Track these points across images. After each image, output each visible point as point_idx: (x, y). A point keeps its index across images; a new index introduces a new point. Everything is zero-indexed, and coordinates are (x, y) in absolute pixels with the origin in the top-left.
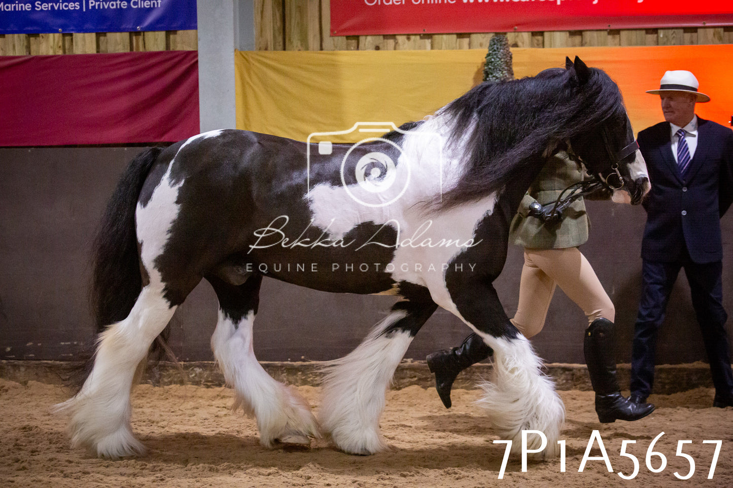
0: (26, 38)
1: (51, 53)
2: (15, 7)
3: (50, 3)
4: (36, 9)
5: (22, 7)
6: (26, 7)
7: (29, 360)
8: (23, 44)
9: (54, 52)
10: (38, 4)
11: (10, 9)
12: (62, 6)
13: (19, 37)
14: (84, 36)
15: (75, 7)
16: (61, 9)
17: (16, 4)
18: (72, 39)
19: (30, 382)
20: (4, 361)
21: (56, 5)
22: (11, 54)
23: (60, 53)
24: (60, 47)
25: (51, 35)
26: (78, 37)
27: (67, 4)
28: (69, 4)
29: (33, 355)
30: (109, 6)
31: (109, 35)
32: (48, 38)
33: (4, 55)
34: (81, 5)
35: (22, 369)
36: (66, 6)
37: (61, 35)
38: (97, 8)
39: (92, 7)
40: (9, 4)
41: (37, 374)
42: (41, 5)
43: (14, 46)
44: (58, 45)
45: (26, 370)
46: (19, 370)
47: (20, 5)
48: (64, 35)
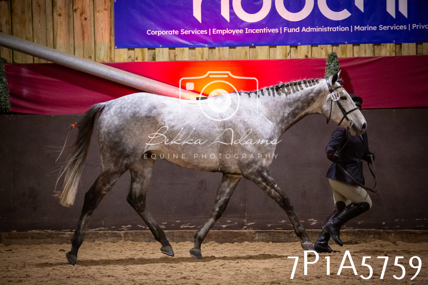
0: (373, 45)
1: (388, 55)
2: (366, 28)
3: (388, 26)
4: (380, 29)
5: (371, 28)
6: (374, 28)
7: (397, 229)
8: (371, 50)
9: (390, 54)
10: (381, 26)
11: (363, 30)
12: (396, 28)
13: (369, 45)
14: (409, 45)
15: (404, 28)
16: (395, 29)
17: (368, 26)
18: (401, 47)
19: (398, 242)
20: (382, 230)
21: (392, 27)
22: (363, 55)
23: (394, 55)
24: (394, 51)
25: (388, 44)
26: (405, 45)
27: (399, 26)
28: (400, 26)
29: (399, 226)
30: (425, 27)
31: (424, 44)
32: (387, 46)
33: (359, 56)
34: (408, 27)
35: (393, 235)
36: (398, 28)
37: (394, 44)
38: (417, 28)
39: (414, 28)
40: (363, 26)
41: (401, 237)
42: (383, 27)
43: (365, 51)
44: (392, 49)
45: (395, 235)
46: (391, 235)
47: (370, 27)
48: (396, 44)
